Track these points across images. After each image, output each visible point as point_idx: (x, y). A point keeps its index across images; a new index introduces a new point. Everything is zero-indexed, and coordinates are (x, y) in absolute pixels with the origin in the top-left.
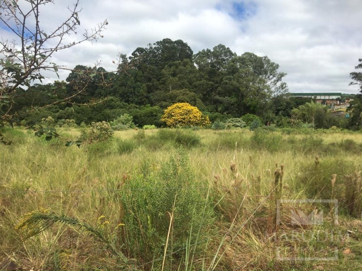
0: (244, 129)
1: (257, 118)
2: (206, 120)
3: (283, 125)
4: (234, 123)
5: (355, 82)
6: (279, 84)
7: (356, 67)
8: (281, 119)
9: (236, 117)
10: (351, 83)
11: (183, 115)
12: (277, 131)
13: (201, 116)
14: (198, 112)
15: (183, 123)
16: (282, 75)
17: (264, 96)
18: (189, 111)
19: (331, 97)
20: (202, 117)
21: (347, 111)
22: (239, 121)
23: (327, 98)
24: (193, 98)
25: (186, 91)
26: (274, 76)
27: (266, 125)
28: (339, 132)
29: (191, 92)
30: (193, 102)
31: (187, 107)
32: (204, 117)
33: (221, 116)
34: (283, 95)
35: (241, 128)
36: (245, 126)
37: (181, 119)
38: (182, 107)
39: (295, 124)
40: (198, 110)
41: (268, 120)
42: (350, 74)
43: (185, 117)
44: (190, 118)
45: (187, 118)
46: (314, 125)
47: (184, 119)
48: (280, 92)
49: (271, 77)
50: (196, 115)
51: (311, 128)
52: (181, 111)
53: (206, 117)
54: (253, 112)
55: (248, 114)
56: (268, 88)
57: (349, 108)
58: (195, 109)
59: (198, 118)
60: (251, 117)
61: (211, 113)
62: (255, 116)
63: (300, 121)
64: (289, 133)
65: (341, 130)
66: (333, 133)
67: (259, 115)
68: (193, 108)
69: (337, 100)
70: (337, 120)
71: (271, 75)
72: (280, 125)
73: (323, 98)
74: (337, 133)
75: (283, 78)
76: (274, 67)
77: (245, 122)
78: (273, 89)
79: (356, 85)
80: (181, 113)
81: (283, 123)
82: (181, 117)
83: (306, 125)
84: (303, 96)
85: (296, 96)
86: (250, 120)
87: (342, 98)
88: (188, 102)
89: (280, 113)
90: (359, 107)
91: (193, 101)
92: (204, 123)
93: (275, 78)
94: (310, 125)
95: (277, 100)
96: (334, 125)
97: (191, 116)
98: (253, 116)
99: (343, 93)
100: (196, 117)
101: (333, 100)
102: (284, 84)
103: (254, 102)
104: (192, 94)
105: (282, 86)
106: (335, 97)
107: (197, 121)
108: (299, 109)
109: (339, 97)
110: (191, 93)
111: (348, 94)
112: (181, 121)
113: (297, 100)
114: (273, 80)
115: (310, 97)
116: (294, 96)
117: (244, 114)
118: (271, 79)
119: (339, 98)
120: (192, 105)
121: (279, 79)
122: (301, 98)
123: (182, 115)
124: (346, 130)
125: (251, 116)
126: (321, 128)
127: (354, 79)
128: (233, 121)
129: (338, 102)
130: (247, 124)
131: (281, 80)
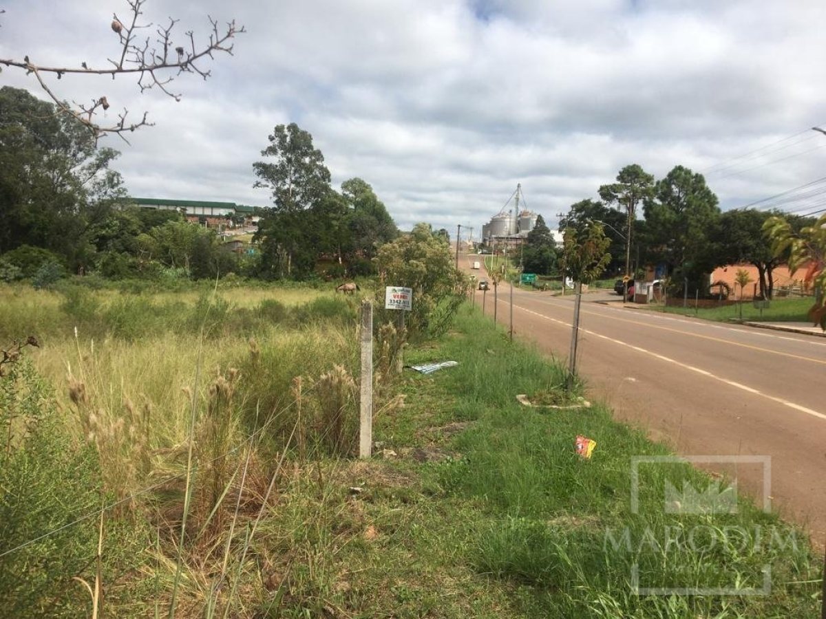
0: (17, 285)
1: (53, 257)
3: (119, 273)
5: (264, 182)
6: (101, 174)
7: (264, 153)
8: (113, 259)
10: (257, 184)
12: (107, 288)
16: (108, 155)
19: (217, 212)
21: (253, 240)
23: (208, 212)
26: (88, 154)
27: (77, 273)
28: (242, 286)
34: (112, 201)
35: (8, 282)
36: (18, 279)
39: (148, 269)
41: (80, 262)
42: (254, 165)
46: (188, 272)
48: (105, 193)
49: (81, 155)
51: (184, 279)
54: (41, 242)
55: (25, 246)
56: (76, 182)
57: (257, 236)
60: (35, 254)
62: (44, 250)
63: (158, 263)
64: (138, 291)
65: (245, 280)
66: (231, 286)
67: (55, 247)
69: (228, 217)
70: (235, 261)
71: (80, 150)
72: (113, 273)
73: (199, 211)
74: (238, 286)
75: (111, 161)
76: (87, 132)
77: (17, 268)
78: (88, 185)
79: (266, 188)
81: (120, 268)
83: (170, 272)
84: (156, 207)
85: (141, 206)
86: (32, 262)
87: (239, 215)
89: (110, 243)
90: (275, 234)
93: (92, 160)
94: (180, 270)
95: (100, 212)
96: (230, 270)
98: (41, 252)
99: (238, 204)
101: (219, 217)
102: (114, 175)
103: (42, 217)
105: (112, 180)
106: (223, 212)
108: (152, 236)
109: (233, 211)
111: (248, 207)
113: (145, 214)
114: (86, 163)
115: (171, 208)
116: (137, 206)
117: (14, 246)
118: (81, 160)
119: (231, 214)
121: (102, 163)
122: (155, 211)
124: (254, 281)
125: (35, 252)
126: (204, 278)
127: (261, 176)
129: (231, 223)
130: (22, 272)
131: (106, 166)
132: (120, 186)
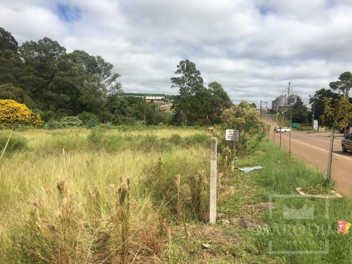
0: (81, 127)
1: (94, 116)
2: (37, 119)
3: (119, 122)
4: (70, 122)
5: (175, 85)
6: (114, 84)
7: (176, 73)
8: (117, 117)
9: (71, 115)
10: (173, 86)
11: (8, 114)
12: (113, 128)
13: (30, 114)
14: (26, 110)
15: (8, 122)
16: (116, 76)
17: (99, 95)
18: (15, 110)
19: (158, 98)
20: (32, 115)
21: (171, 109)
22: (75, 120)
23: (154, 98)
24: (20, 94)
25: (10, 85)
26: (108, 76)
27: (103, 123)
28: (166, 128)
29: (17, 87)
30: (20, 99)
31: (12, 105)
32: (35, 116)
33: (55, 114)
34: (117, 94)
35: (78, 126)
36: (82, 125)
37: (6, 117)
38: (7, 103)
39: (130, 121)
40: (26, 108)
41: (104, 118)
42: (171, 79)
43: (10, 116)
44: (17, 116)
45: (13, 117)
46: (145, 122)
47: (9, 118)
48: (115, 91)
49: (105, 76)
50: (24, 114)
51: (143, 125)
52: (5, 109)
53: (36, 116)
54: (90, 110)
55: (85, 112)
56: (103, 86)
57: (172, 107)
58: (23, 107)
59: (27, 117)
60: (88, 115)
61: (43, 111)
62: (91, 114)
63: (134, 118)
64: (125, 130)
65: (167, 126)
66: (162, 128)
67: (96, 113)
68: (20, 105)
69: (162, 100)
70: (164, 117)
71: (105, 74)
72: (116, 123)
73: (151, 98)
74: (164, 128)
75: (117, 79)
76: (108, 67)
77: (81, 121)
78: (108, 88)
79: (176, 87)
80: (5, 111)
81: (119, 120)
82: (6, 116)
83: (138, 122)
84: (135, 96)
85: (129, 96)
86: (87, 118)
87: (166, 98)
88: (13, 99)
89: (116, 111)
90: (180, 106)
91: (20, 97)
92: (35, 123)
93: (110, 78)
94: (142, 122)
95: (112, 99)
96: (161, 121)
97: (18, 114)
98: (90, 114)
99: (166, 94)
100: (25, 116)
101: (159, 100)
102: (119, 85)
103: (90, 101)
104: (19, 89)
106: (160, 98)
107: (26, 120)
108: (132, 107)
109: (164, 97)
110: (17, 89)
111: (170, 96)
112: (5, 121)
113: (130, 99)
114: (107, 79)
115: (140, 97)
116: (127, 96)
117: (80, 112)
118: (106, 78)
119: (163, 98)
120: (18, 102)
121: (113, 79)
122: (133, 98)
123: (6, 114)
124: (171, 126)
125: (88, 114)
126: (151, 125)
127: (174, 83)
128: (68, 119)
129: (163, 102)
130: (83, 122)
131: (115, 80)
132: (120, 89)
